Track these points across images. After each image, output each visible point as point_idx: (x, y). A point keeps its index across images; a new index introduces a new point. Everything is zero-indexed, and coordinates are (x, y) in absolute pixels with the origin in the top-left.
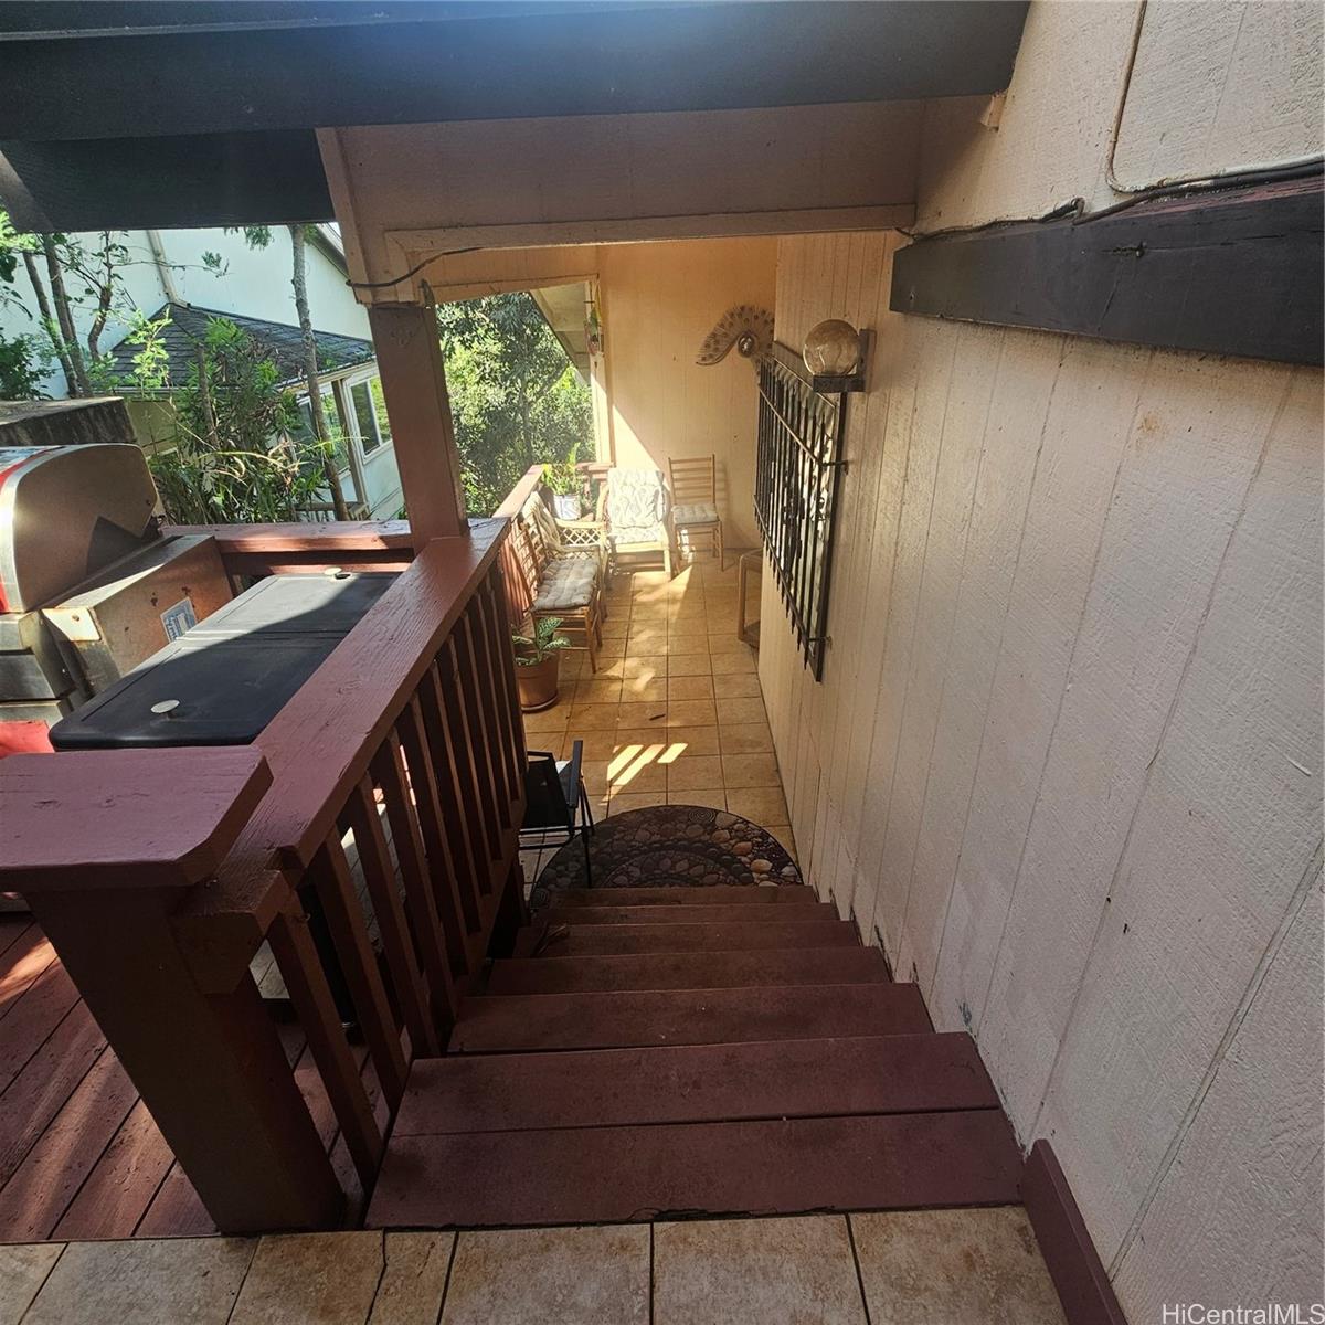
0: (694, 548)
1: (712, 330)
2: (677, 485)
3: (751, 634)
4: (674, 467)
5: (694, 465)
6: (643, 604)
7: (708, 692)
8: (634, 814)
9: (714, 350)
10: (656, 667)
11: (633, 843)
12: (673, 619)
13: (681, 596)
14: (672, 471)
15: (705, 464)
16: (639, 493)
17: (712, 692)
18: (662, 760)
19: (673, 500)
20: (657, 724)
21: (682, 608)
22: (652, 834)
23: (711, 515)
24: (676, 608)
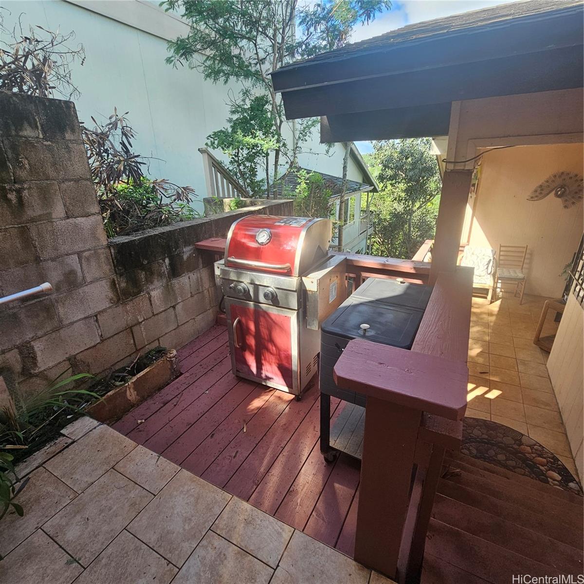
0: (503, 290)
1: (540, 183)
2: (502, 258)
3: (543, 342)
4: (502, 249)
5: (513, 249)
6: (475, 313)
7: (514, 368)
8: (472, 420)
9: (540, 193)
10: (482, 346)
11: (472, 435)
12: (492, 324)
13: (496, 313)
14: (500, 251)
15: (521, 250)
16: (481, 260)
17: (516, 368)
18: (487, 396)
19: (498, 265)
20: (484, 376)
21: (496, 319)
22: (483, 434)
23: (520, 275)
24: (493, 319)
